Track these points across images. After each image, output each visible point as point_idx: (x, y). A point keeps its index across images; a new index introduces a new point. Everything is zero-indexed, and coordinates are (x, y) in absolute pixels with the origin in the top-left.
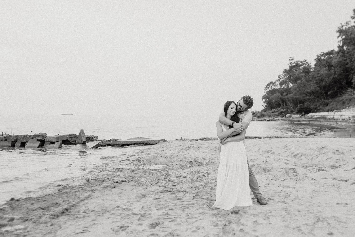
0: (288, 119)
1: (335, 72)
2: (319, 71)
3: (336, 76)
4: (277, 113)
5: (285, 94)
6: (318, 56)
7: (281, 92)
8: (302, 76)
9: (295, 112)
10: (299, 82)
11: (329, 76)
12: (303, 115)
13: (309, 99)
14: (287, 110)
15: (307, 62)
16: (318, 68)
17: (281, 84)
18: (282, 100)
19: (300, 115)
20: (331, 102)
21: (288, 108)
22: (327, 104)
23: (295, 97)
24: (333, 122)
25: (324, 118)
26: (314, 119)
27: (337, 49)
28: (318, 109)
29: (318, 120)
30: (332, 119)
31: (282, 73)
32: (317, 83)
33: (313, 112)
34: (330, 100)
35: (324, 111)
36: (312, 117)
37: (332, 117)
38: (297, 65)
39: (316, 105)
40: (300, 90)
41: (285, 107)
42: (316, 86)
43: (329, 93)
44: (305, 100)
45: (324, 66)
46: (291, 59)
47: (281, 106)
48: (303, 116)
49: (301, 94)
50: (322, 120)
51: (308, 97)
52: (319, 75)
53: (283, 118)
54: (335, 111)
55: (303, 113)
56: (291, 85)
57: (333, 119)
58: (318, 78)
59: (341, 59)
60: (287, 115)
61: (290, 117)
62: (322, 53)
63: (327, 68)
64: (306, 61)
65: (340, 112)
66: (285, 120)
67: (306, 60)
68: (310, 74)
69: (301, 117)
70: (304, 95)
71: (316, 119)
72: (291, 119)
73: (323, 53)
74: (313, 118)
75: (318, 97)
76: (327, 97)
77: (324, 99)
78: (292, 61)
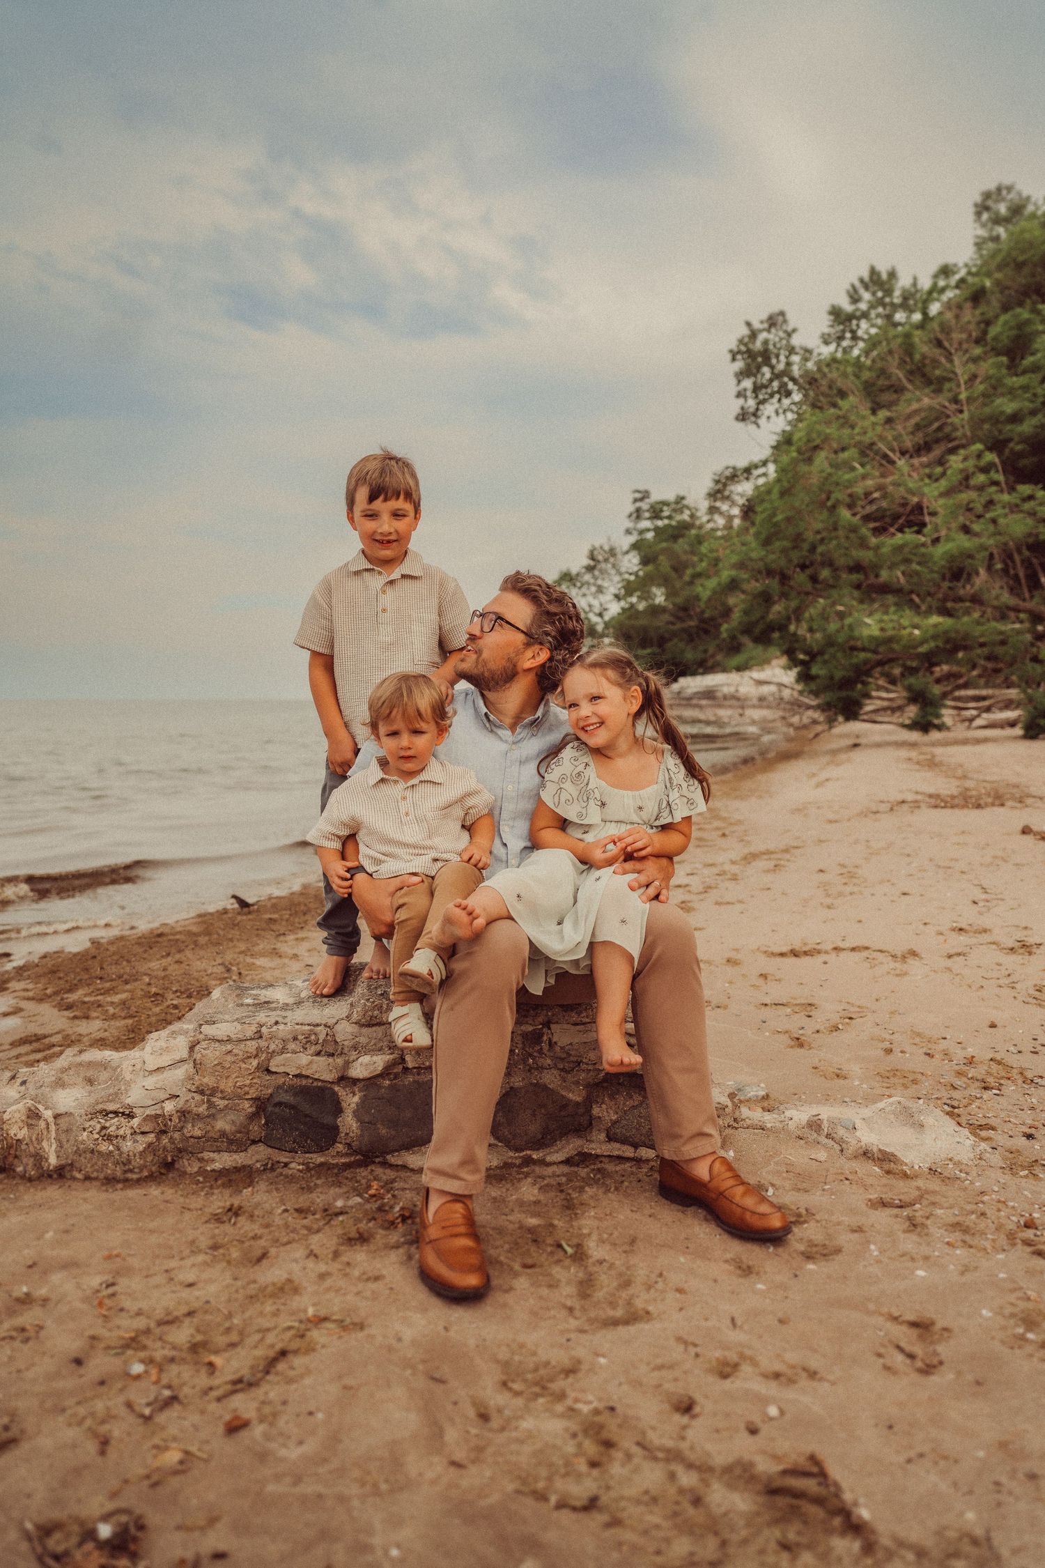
6: (717, 482)
15: (688, 508)
25: (709, 694)
26: (684, 698)
29: (694, 702)
30: (734, 697)
36: (679, 693)
37: (732, 689)
46: (638, 495)
50: (704, 702)
62: (731, 470)
64: (685, 502)
67: (683, 498)
70: (667, 617)
73: (734, 468)
74: (683, 695)
78: (643, 505)
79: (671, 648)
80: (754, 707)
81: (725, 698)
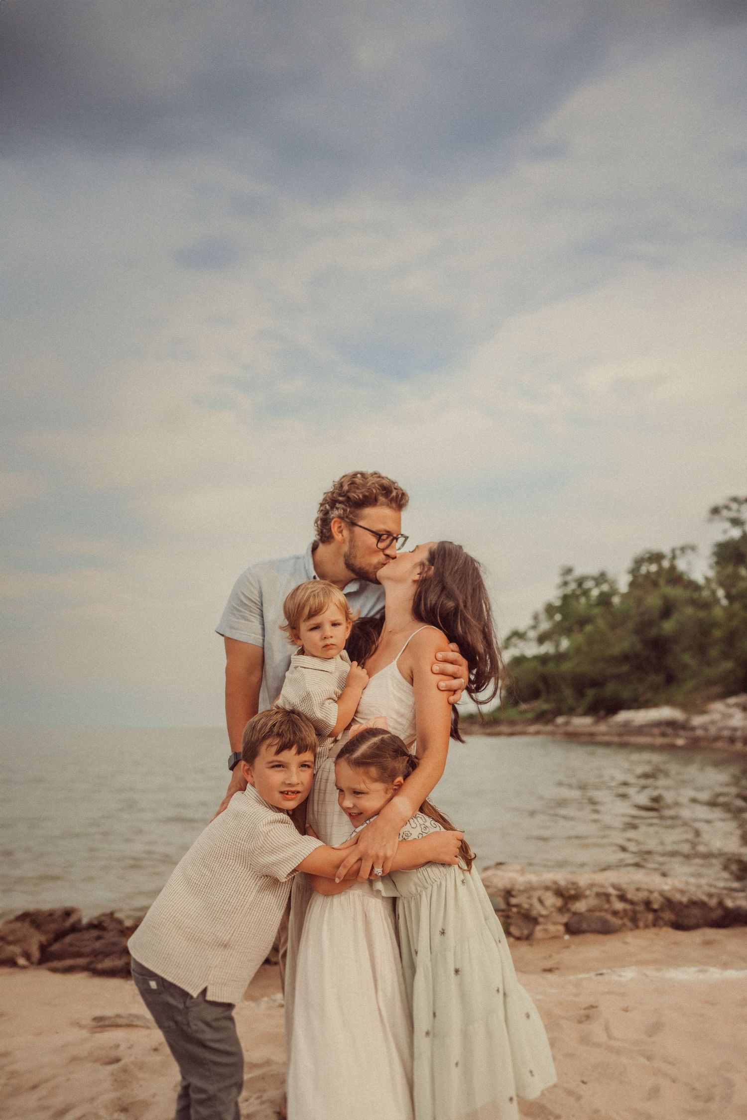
0: (562, 730)
2: (641, 599)
4: (530, 715)
7: (543, 659)
9: (580, 710)
10: (589, 628)
12: (600, 719)
13: (616, 675)
14: (559, 707)
16: (639, 593)
17: (541, 638)
18: (544, 678)
19: (592, 716)
21: (561, 700)
23: (580, 669)
26: (633, 728)
28: (642, 699)
29: (645, 731)
31: (541, 611)
32: (636, 632)
33: (629, 708)
38: (582, 587)
39: (636, 691)
40: (592, 651)
41: (552, 696)
42: (634, 639)
44: (606, 677)
46: (564, 571)
47: (544, 695)
48: (603, 721)
49: (594, 662)
51: (614, 671)
52: (642, 610)
53: (549, 728)
55: (602, 713)
60: (560, 720)
61: (567, 723)
64: (606, 576)
69: (596, 723)
70: (603, 665)
71: (640, 730)
72: (570, 729)
75: (640, 669)
78: (569, 578)
79: (610, 688)
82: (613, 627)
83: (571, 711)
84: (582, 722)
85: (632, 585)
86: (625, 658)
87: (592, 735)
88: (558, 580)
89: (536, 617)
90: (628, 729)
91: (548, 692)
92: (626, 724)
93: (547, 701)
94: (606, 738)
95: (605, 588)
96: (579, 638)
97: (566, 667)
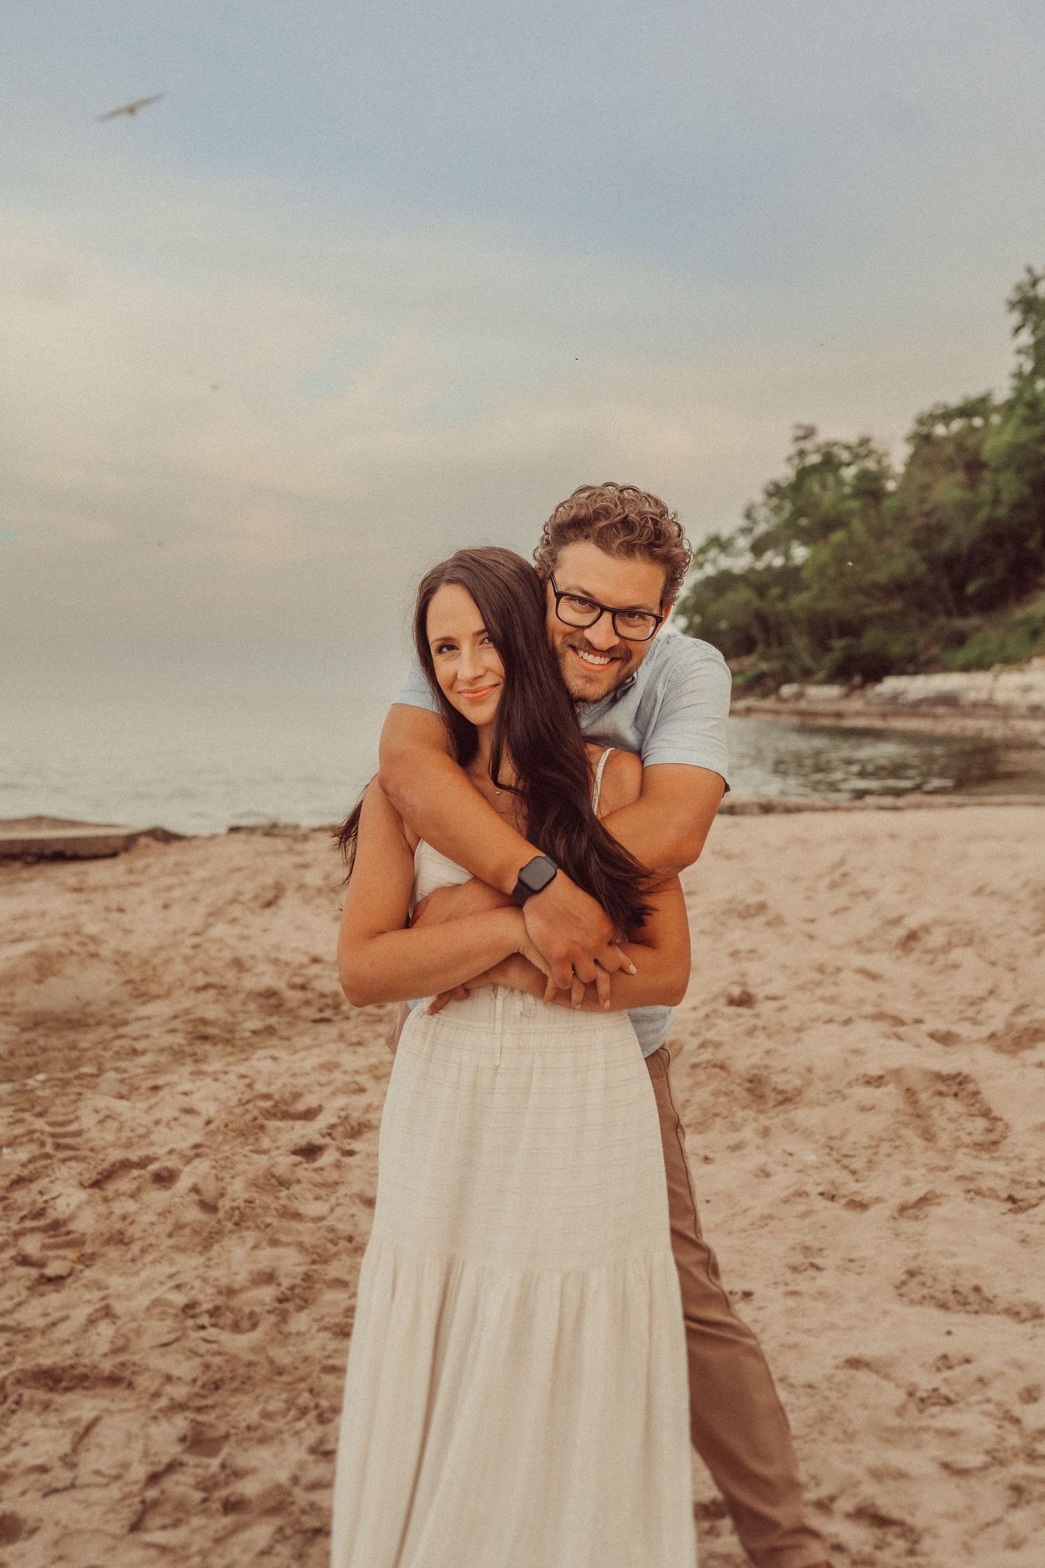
0: (791, 706)
1: (997, 491)
2: (926, 487)
3: (1002, 512)
5: (775, 591)
6: (919, 421)
7: (759, 583)
8: (851, 513)
9: (821, 675)
10: (838, 536)
11: (968, 509)
12: (853, 689)
13: (882, 617)
14: (785, 668)
15: (871, 450)
16: (923, 477)
17: (758, 549)
18: (762, 618)
19: (841, 684)
20: (978, 629)
21: (789, 657)
22: (959, 640)
23: (822, 605)
24: (987, 717)
25: (949, 701)
26: (904, 705)
27: (1003, 391)
28: (923, 658)
29: (923, 709)
31: (759, 498)
32: (916, 544)
33: (902, 672)
34: (975, 621)
35: (946, 669)
37: (983, 696)
38: (829, 463)
39: (914, 643)
40: (842, 574)
41: (775, 650)
42: (913, 555)
43: (971, 588)
44: (866, 621)
45: (950, 465)
46: (800, 433)
47: (761, 647)
48: (857, 693)
49: (845, 593)
51: (878, 609)
52: (927, 507)
53: (769, 703)
54: (997, 667)
55: (857, 680)
56: (800, 553)
57: (988, 707)
58: (920, 521)
59: (1025, 435)
60: (787, 690)
61: (799, 696)
62: (940, 407)
63: (960, 476)
64: (870, 444)
65: (1021, 670)
66: (777, 713)
68: (888, 503)
69: (847, 696)
70: (860, 599)
71: (916, 708)
72: (803, 705)
73: (945, 404)
74: (901, 701)
75: (921, 606)
76: (962, 605)
77: (949, 614)
78: (808, 445)
79: (871, 639)
80: (1023, 717)
81: (975, 705)
82: (880, 534)
83: (806, 675)
84: (823, 695)
85: (913, 461)
86: (897, 587)
87: (839, 715)
88: (791, 449)
89: (749, 515)
90: (896, 705)
91: (768, 644)
92: (894, 698)
93: (764, 657)
94: (861, 722)
95: (871, 465)
96: (825, 553)
97: (799, 600)
